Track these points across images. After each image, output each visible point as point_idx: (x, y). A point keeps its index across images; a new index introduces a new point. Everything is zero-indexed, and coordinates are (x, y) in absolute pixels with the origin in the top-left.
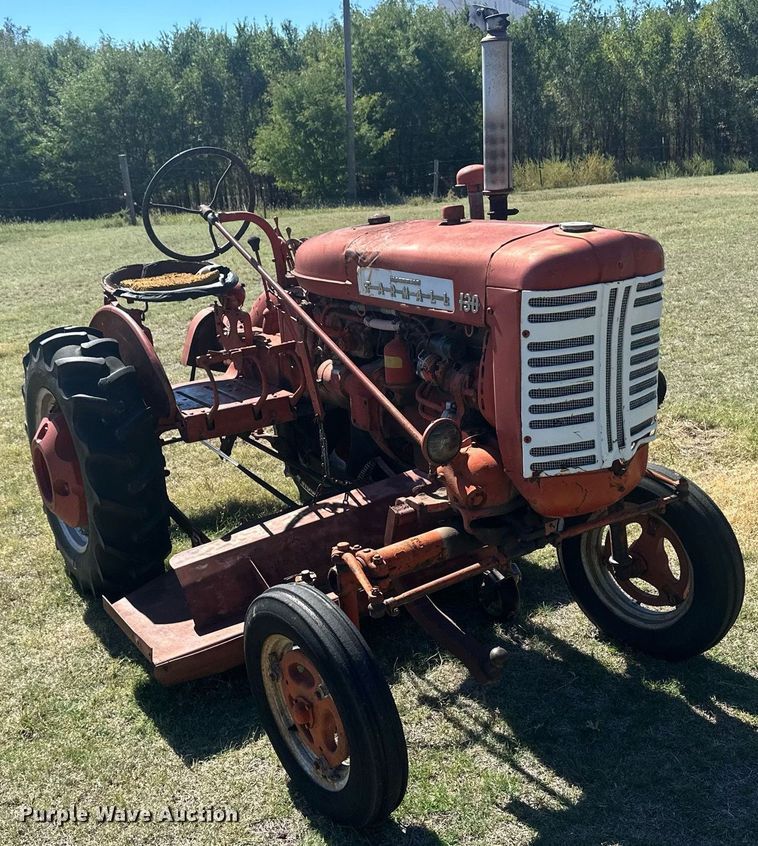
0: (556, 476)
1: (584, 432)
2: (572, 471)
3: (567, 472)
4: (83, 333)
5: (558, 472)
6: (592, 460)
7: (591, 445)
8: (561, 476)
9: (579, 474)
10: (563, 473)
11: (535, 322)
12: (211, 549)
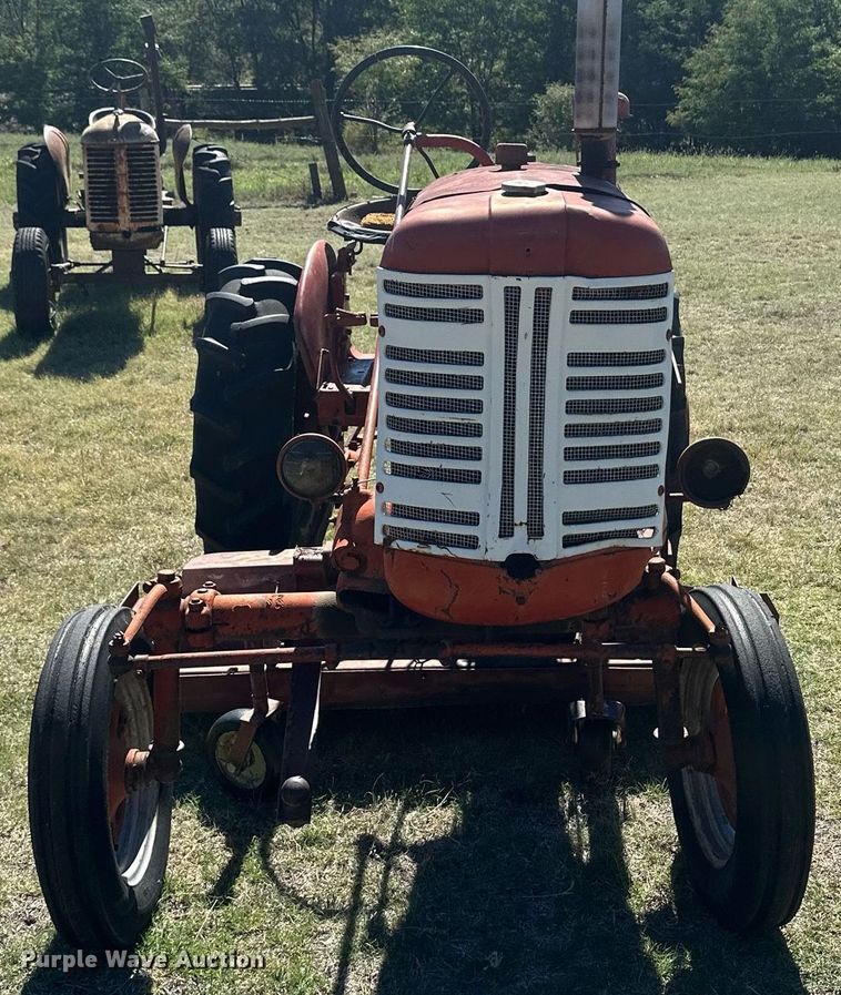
0: (410, 551)
1: (460, 497)
2: (435, 550)
3: (426, 551)
4: (262, 267)
5: (413, 546)
6: (472, 543)
7: (472, 519)
8: (417, 553)
9: (444, 558)
10: (421, 550)
11: (394, 316)
12: (242, 560)
